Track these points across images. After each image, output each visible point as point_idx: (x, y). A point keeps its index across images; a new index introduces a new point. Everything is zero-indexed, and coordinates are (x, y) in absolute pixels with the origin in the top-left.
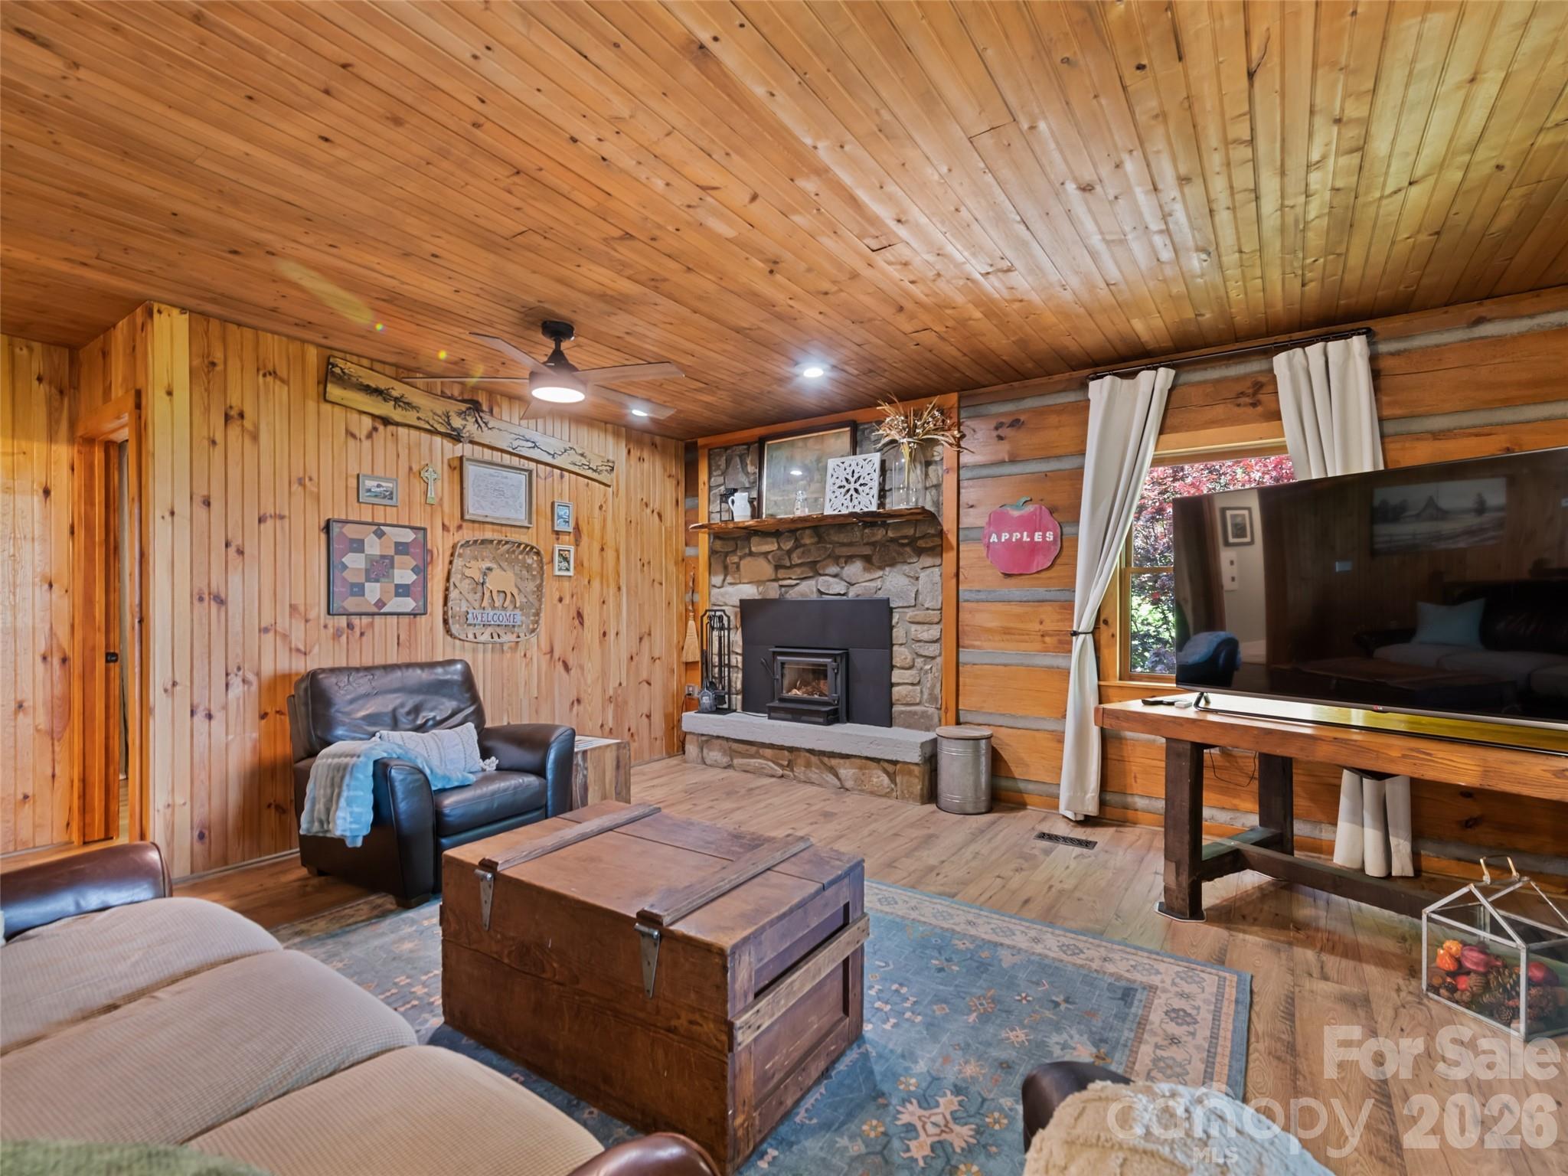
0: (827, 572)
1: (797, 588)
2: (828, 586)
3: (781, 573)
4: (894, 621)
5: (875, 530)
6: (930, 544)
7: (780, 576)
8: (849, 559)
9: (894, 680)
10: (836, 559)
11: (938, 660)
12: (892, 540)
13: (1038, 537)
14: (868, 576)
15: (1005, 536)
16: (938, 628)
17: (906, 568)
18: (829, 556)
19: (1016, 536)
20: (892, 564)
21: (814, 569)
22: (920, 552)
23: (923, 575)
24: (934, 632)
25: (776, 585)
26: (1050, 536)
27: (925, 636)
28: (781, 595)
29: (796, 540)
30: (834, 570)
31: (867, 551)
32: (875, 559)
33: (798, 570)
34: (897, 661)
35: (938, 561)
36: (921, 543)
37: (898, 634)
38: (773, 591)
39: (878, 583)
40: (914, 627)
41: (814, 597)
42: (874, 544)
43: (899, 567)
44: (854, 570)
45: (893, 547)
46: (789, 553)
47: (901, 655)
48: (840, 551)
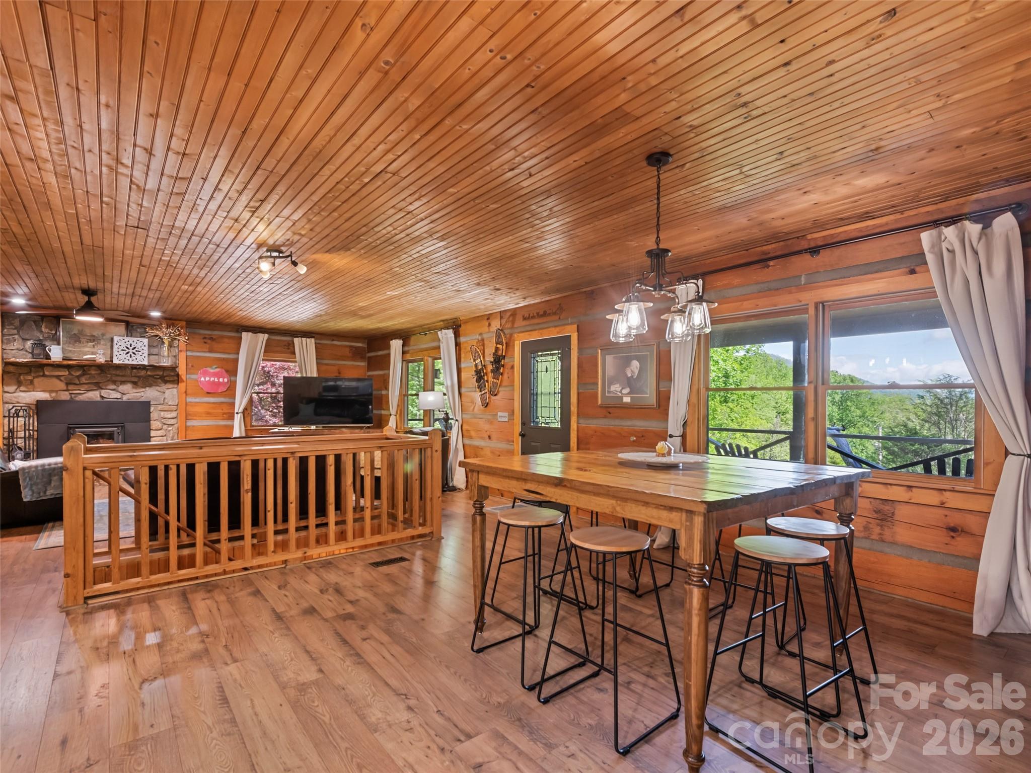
0: (108, 387)
1: (84, 395)
2: (109, 395)
3: (70, 387)
4: (151, 410)
5: (140, 371)
6: (171, 379)
7: (70, 388)
8: (123, 383)
9: (152, 435)
10: (114, 382)
11: (176, 425)
12: (150, 376)
13: (221, 380)
14: (135, 391)
15: (207, 379)
16: (176, 412)
17: (157, 388)
18: (109, 381)
19: (212, 379)
20: (150, 386)
21: (98, 386)
22: (166, 382)
23: (167, 391)
24: (174, 414)
25: (67, 393)
26: (226, 380)
27: (169, 416)
28: (71, 397)
29: (84, 370)
30: (114, 387)
31: (136, 380)
32: (139, 383)
33: (86, 386)
34: (153, 427)
35: (176, 386)
36: (167, 378)
37: (154, 415)
38: (65, 396)
39: (142, 394)
40: (162, 413)
41: (99, 399)
42: (139, 377)
43: (154, 387)
44: (127, 387)
45: (151, 378)
46: (78, 377)
47: (154, 424)
48: (114, 378)
